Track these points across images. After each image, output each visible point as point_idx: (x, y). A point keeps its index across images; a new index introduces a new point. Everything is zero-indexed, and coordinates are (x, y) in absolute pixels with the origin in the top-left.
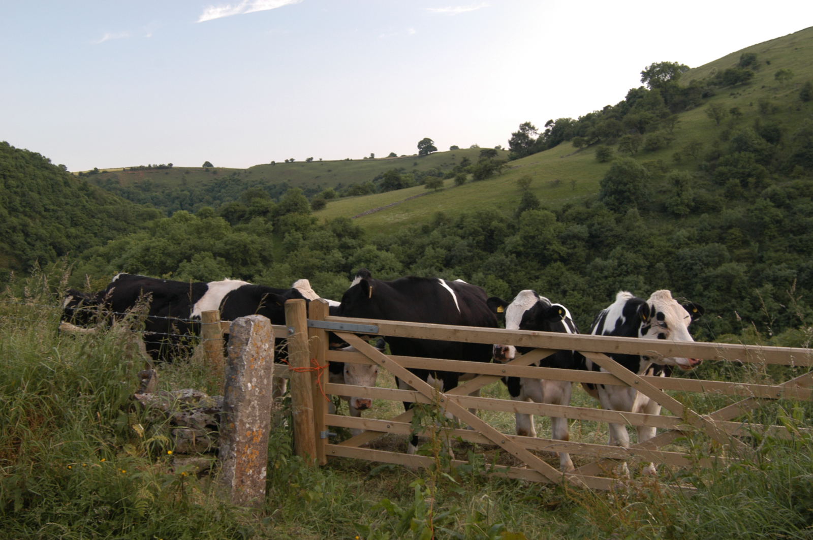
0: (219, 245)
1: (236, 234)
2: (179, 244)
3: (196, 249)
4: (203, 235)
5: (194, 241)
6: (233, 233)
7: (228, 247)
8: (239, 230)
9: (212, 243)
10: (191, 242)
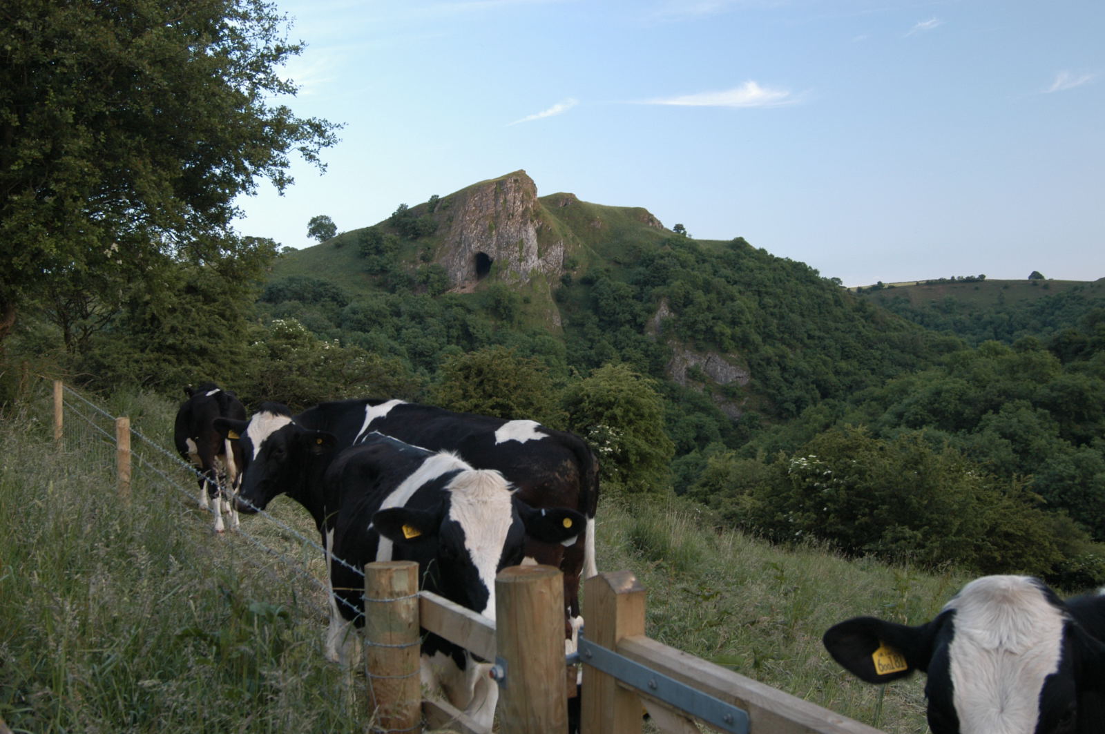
0: (1042, 391)
1: (1068, 375)
2: (984, 387)
3: (1009, 395)
4: (1019, 375)
5: (1006, 383)
6: (1064, 373)
7: (1055, 394)
8: (1075, 370)
9: (1031, 387)
10: (1001, 385)
